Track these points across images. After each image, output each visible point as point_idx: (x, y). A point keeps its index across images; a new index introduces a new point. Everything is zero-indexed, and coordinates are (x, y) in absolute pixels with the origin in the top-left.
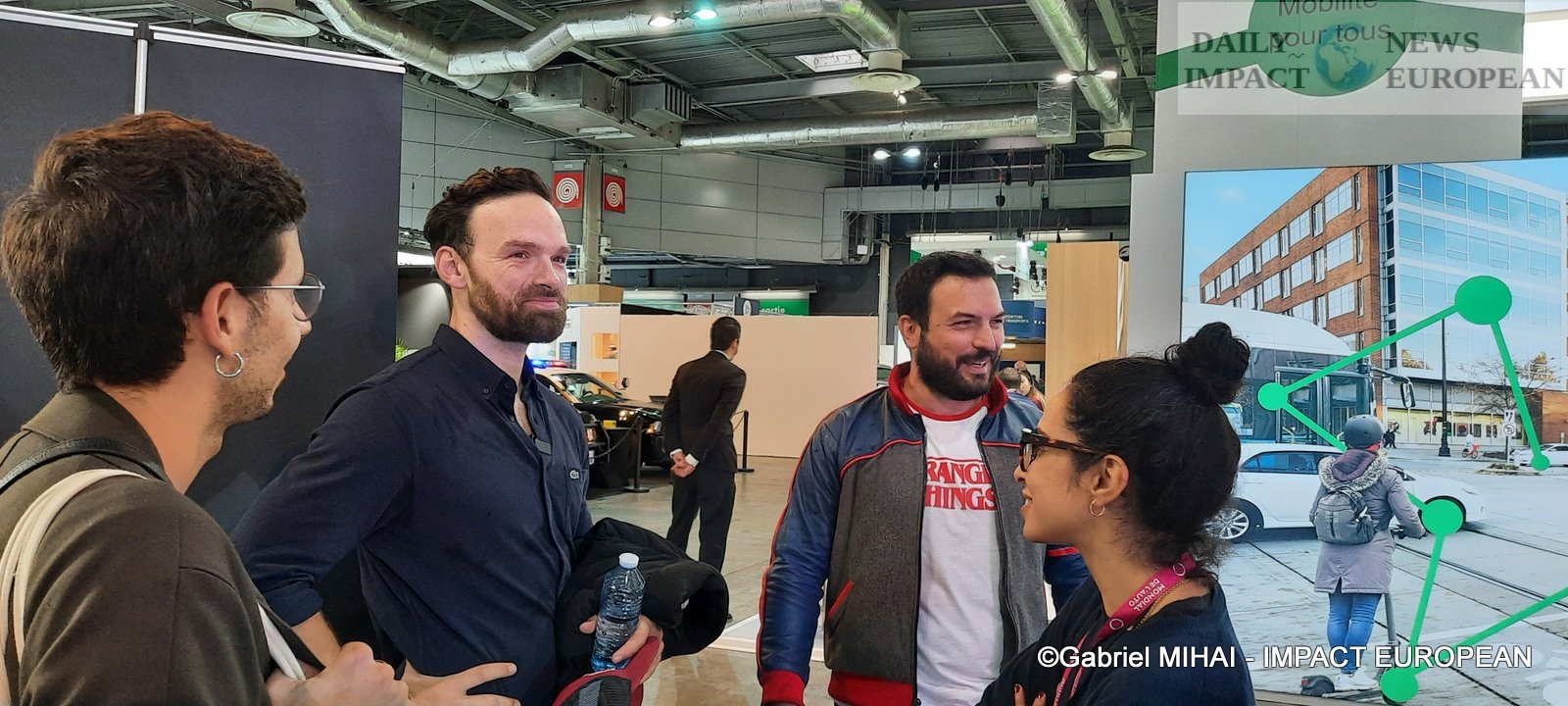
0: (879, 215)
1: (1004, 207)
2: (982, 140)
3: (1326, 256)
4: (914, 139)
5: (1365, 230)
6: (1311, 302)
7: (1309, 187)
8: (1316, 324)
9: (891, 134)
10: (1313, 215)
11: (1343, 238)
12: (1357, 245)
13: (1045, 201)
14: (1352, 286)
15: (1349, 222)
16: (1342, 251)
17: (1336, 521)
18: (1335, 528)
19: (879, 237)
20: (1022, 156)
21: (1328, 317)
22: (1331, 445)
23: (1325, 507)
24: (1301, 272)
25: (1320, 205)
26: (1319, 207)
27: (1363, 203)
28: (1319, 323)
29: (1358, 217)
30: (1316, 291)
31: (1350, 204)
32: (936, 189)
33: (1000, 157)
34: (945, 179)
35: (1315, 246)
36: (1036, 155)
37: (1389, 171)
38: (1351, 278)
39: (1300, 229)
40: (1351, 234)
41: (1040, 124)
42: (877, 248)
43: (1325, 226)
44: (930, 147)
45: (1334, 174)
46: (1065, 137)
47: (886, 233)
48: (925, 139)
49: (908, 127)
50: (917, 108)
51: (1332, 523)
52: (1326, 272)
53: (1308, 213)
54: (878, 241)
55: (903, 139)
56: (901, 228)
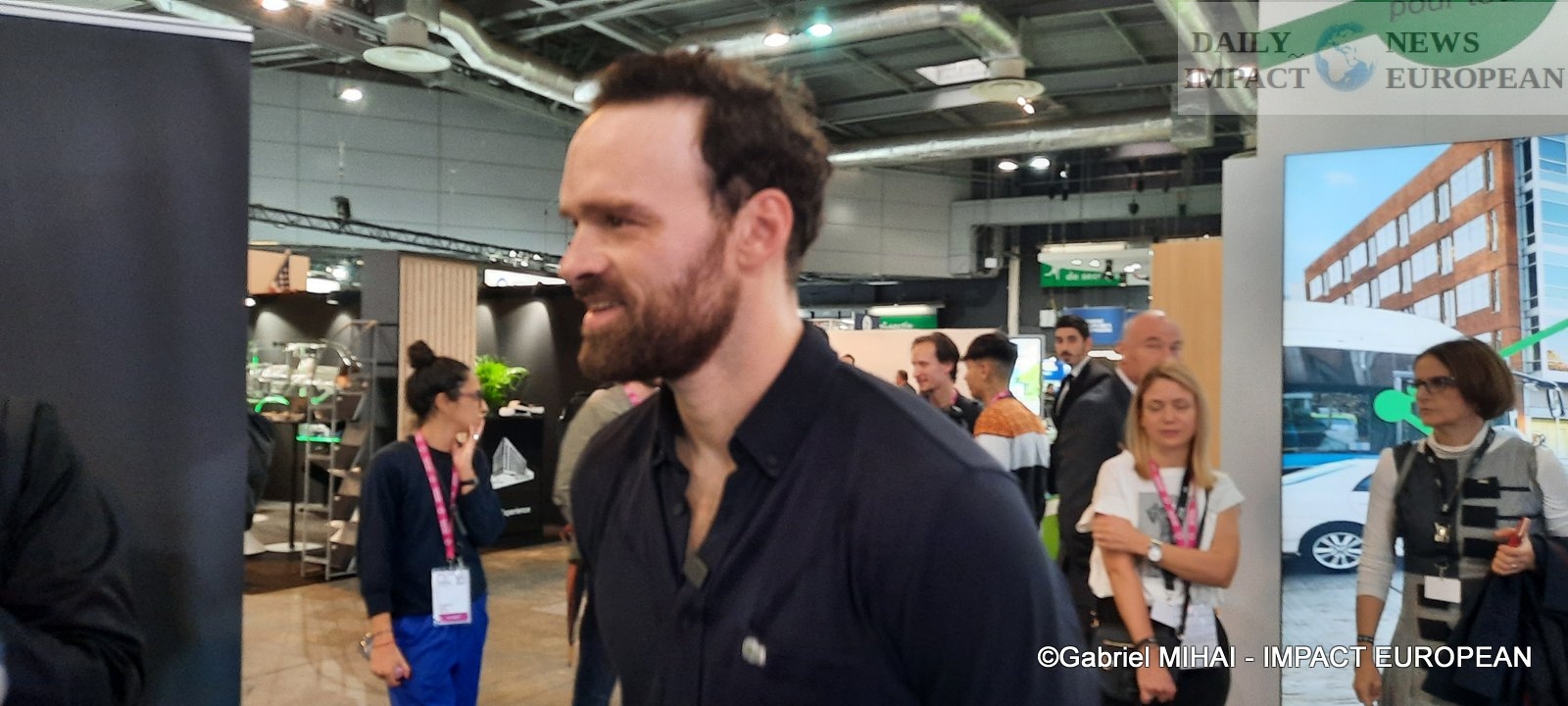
0: (1008, 228)
1: (1139, 215)
2: (1115, 148)
3: (1453, 244)
4: (1041, 148)
5: (1498, 215)
6: (1436, 298)
7: (1432, 166)
8: (1445, 322)
9: (1017, 145)
10: (1436, 198)
11: (1473, 223)
12: (1491, 231)
13: (1182, 208)
14: (1486, 278)
15: (1480, 205)
16: (1475, 237)
19: (1008, 248)
20: (1155, 162)
21: (1460, 314)
24: (1424, 264)
26: (1444, 189)
27: (1497, 183)
29: (1491, 199)
30: (1441, 285)
31: (1481, 185)
32: (1065, 198)
33: (1133, 164)
34: (1073, 187)
35: (1440, 233)
36: (1172, 161)
37: (1526, 145)
38: (1483, 269)
39: (1421, 215)
40: (1481, 219)
41: (1175, 128)
42: (1007, 261)
43: (1452, 210)
44: (1062, 157)
45: (1462, 151)
46: (1202, 140)
47: (1016, 245)
48: (1053, 148)
49: (1034, 136)
50: (1045, 118)
52: (1455, 264)
53: (1430, 197)
54: (1007, 254)
55: (1031, 148)
56: (1029, 240)
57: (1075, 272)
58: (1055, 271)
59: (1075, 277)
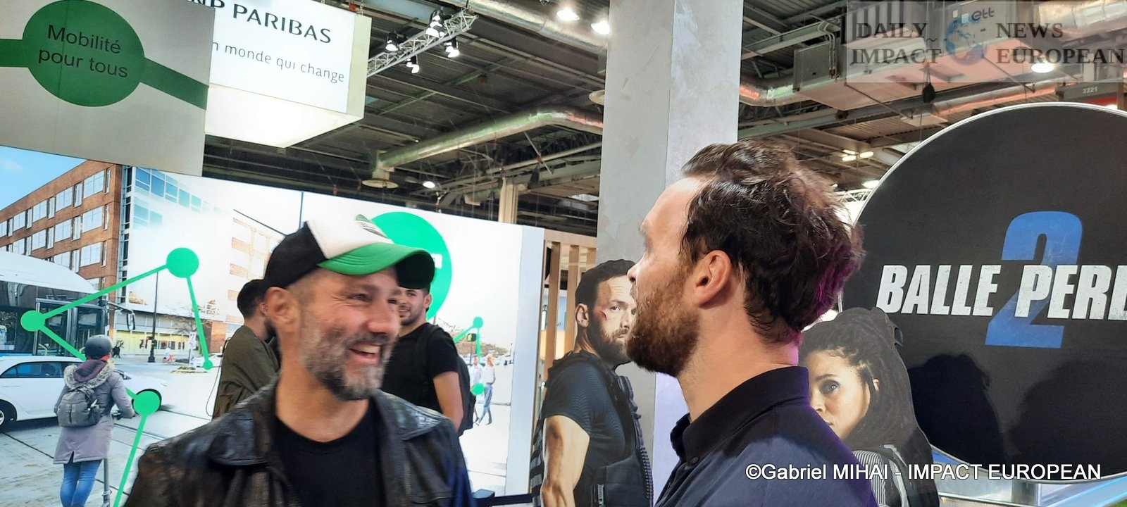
3: (82, 222)
5: (111, 208)
6: (68, 253)
7: (73, 170)
8: (71, 269)
10: (74, 191)
11: (95, 211)
12: (105, 217)
14: (99, 245)
15: (100, 200)
16: (94, 220)
17: (73, 411)
18: (72, 416)
21: (80, 265)
22: (75, 357)
23: (66, 402)
24: (62, 231)
25: (81, 185)
26: (80, 186)
27: (111, 189)
28: (73, 269)
29: (107, 197)
30: (72, 245)
31: (102, 188)
35: (74, 213)
37: (130, 170)
38: (99, 239)
39: (64, 200)
40: (101, 209)
43: (83, 200)
45: (92, 165)
51: (70, 413)
52: (81, 234)
53: (71, 189)
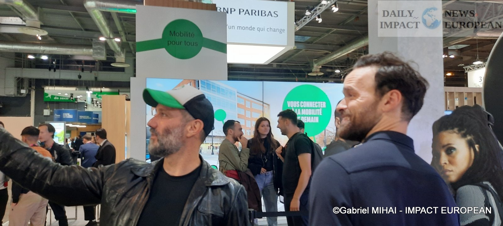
0: (30, 79)
1: (81, 79)
2: (72, 56)
4: (45, 53)
9: (35, 50)
13: (96, 78)
19: (30, 86)
20: (87, 62)
32: (55, 71)
33: (79, 62)
34: (58, 67)
36: (93, 62)
37: (198, 81)
41: (94, 53)
42: (30, 91)
44: (53, 56)
45: (185, 81)
46: (103, 58)
47: (33, 85)
48: (50, 53)
49: (42, 48)
50: (45, 42)
54: (30, 88)
55: (41, 52)
56: (40, 84)
57: (57, 97)
58: (50, 96)
59: (58, 98)
